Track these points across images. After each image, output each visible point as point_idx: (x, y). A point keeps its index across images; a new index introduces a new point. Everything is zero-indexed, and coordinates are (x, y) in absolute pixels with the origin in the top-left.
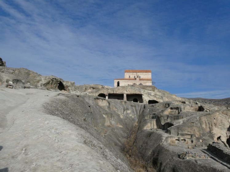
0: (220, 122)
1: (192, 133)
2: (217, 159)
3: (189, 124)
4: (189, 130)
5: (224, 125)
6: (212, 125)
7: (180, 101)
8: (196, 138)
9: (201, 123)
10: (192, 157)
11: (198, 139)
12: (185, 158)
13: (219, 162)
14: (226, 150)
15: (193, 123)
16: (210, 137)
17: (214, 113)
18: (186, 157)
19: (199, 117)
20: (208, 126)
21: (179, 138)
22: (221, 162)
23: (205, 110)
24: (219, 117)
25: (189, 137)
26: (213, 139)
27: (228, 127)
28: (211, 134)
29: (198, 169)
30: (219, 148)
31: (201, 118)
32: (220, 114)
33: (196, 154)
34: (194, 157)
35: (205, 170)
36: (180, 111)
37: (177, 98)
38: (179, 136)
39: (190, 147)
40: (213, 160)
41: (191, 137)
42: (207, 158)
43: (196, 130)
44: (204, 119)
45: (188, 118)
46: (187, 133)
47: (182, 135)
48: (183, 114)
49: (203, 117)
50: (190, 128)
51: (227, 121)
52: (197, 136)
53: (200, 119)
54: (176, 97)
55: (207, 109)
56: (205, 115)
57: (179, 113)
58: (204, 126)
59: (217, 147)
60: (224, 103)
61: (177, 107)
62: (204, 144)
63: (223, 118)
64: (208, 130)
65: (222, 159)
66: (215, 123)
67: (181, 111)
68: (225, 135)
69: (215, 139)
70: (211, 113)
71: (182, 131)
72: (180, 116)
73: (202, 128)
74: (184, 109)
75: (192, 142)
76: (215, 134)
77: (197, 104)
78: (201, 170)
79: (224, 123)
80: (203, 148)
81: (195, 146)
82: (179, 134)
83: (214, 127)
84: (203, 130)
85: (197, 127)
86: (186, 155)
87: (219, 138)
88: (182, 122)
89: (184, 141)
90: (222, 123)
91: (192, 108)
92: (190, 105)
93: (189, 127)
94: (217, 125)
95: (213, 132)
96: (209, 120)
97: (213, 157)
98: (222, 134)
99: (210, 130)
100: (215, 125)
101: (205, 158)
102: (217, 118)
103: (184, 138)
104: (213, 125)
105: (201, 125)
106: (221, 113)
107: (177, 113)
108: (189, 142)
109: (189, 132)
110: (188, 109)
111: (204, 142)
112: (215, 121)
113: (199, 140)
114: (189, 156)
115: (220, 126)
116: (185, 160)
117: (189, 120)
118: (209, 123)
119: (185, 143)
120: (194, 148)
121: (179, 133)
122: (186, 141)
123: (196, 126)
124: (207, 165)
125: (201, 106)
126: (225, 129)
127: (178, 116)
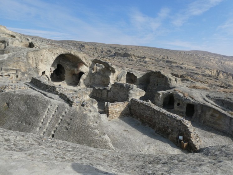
0: (46, 59)
1: (18, 68)
2: (36, 88)
3: (15, 59)
4: (15, 65)
5: (49, 61)
6: (38, 61)
7: (9, 34)
8: (21, 73)
9: (27, 59)
10: (12, 89)
11: (23, 74)
12: (3, 91)
13: (37, 90)
14: (44, 81)
15: (19, 58)
16: (35, 72)
17: (41, 49)
18: (5, 89)
19: (26, 53)
20: (35, 62)
21: (2, 73)
22: (38, 90)
23: (36, 47)
24: (45, 54)
25: (15, 72)
26: (38, 74)
27: (52, 63)
28: (37, 69)
29: (15, 98)
30: (39, 80)
31: (28, 53)
32: (46, 51)
33: (16, 86)
34: (14, 89)
35: (21, 98)
36: (6, 45)
37: (6, 31)
38: (3, 71)
39: (14, 81)
40: (32, 89)
41: (17, 72)
42: (26, 89)
43: (22, 66)
44: (31, 55)
45: (15, 53)
46: (12, 68)
47: (7, 70)
48: (10, 49)
49: (30, 53)
50: (15, 64)
51: (52, 58)
52: (22, 71)
53: (27, 55)
54: (5, 29)
55: (37, 46)
56: (32, 51)
57: (5, 47)
58: (31, 61)
59: (38, 79)
60: (59, 45)
61: (3, 40)
62: (29, 78)
63: (48, 55)
64: (35, 65)
65: (40, 88)
66: (42, 59)
67: (8, 45)
68: (49, 70)
69: (40, 74)
70: (38, 49)
71: (6, 66)
72: (6, 50)
73: (29, 64)
74: (12, 43)
75: (17, 76)
76: (40, 69)
77: (28, 40)
78: (18, 99)
79: (49, 60)
80: (28, 82)
81: (20, 80)
82: (2, 70)
83: (40, 63)
84: (29, 65)
85: (24, 62)
86: (5, 88)
87: (44, 73)
88: (8, 57)
89: (8, 76)
90: (47, 59)
91: (22, 44)
92: (20, 40)
93: (14, 62)
94: (43, 61)
95: (38, 68)
96: (36, 56)
97: (33, 87)
98: (46, 69)
99: (37, 66)
100: (42, 61)
101: (24, 89)
102: (43, 55)
103: (9, 73)
104: (40, 61)
105: (28, 60)
106: (48, 50)
107: (4, 47)
108: (14, 77)
109: (14, 67)
110: (16, 44)
111: (29, 76)
112: (41, 57)
113: (25, 75)
114: (8, 89)
115: (45, 62)
116: (4, 92)
117: (15, 54)
118: (35, 59)
119: (9, 78)
120: (18, 82)
121: (2, 68)
122: (11, 76)
123: (22, 62)
124: (23, 94)
125: (32, 43)
126: (49, 65)
127: (4, 51)
